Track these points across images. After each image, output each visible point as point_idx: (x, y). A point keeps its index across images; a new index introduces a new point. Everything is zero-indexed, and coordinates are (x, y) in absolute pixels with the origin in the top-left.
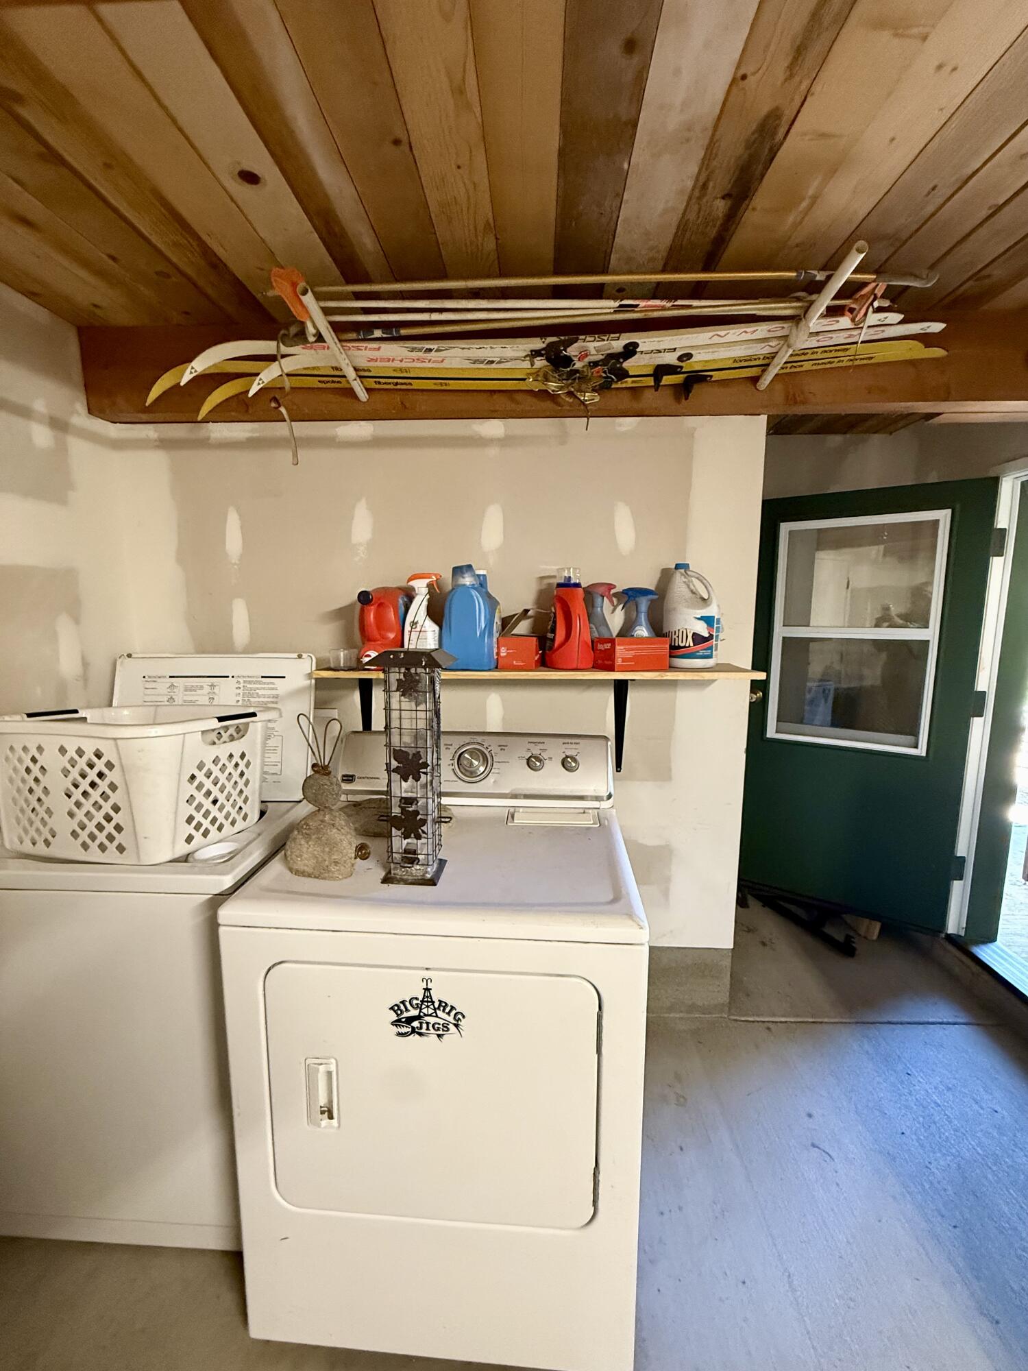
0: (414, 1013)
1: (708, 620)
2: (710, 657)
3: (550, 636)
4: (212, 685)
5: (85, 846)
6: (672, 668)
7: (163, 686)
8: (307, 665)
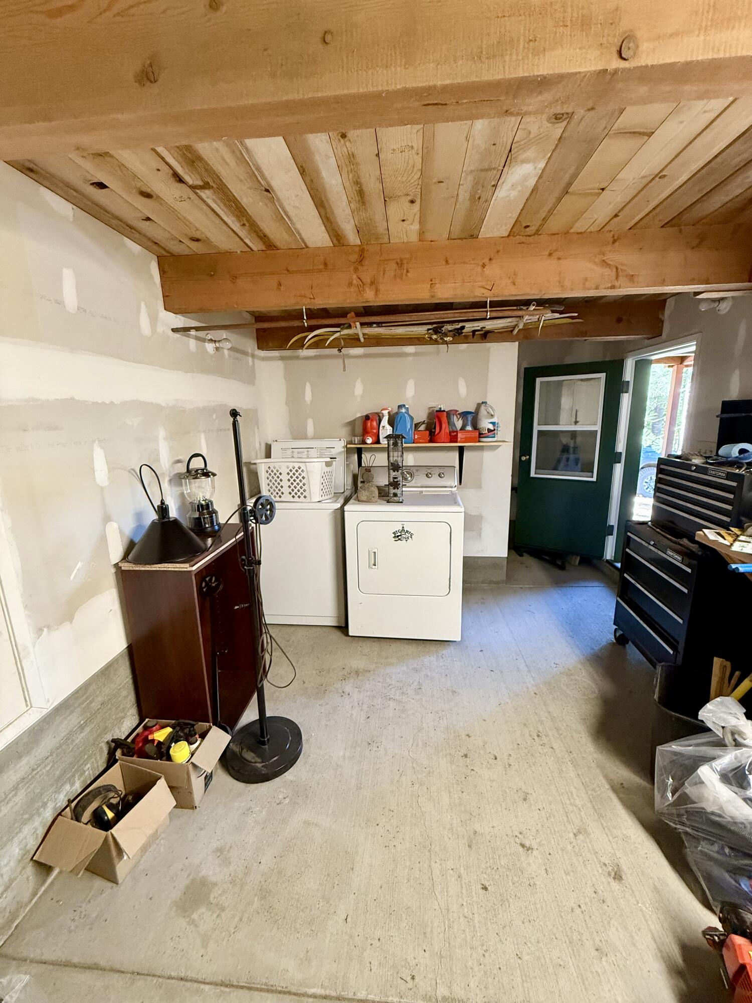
0: (399, 534)
1: (493, 423)
2: (494, 437)
3: (433, 430)
4: (308, 451)
5: (293, 497)
6: (479, 442)
7: (289, 452)
8: (343, 443)
